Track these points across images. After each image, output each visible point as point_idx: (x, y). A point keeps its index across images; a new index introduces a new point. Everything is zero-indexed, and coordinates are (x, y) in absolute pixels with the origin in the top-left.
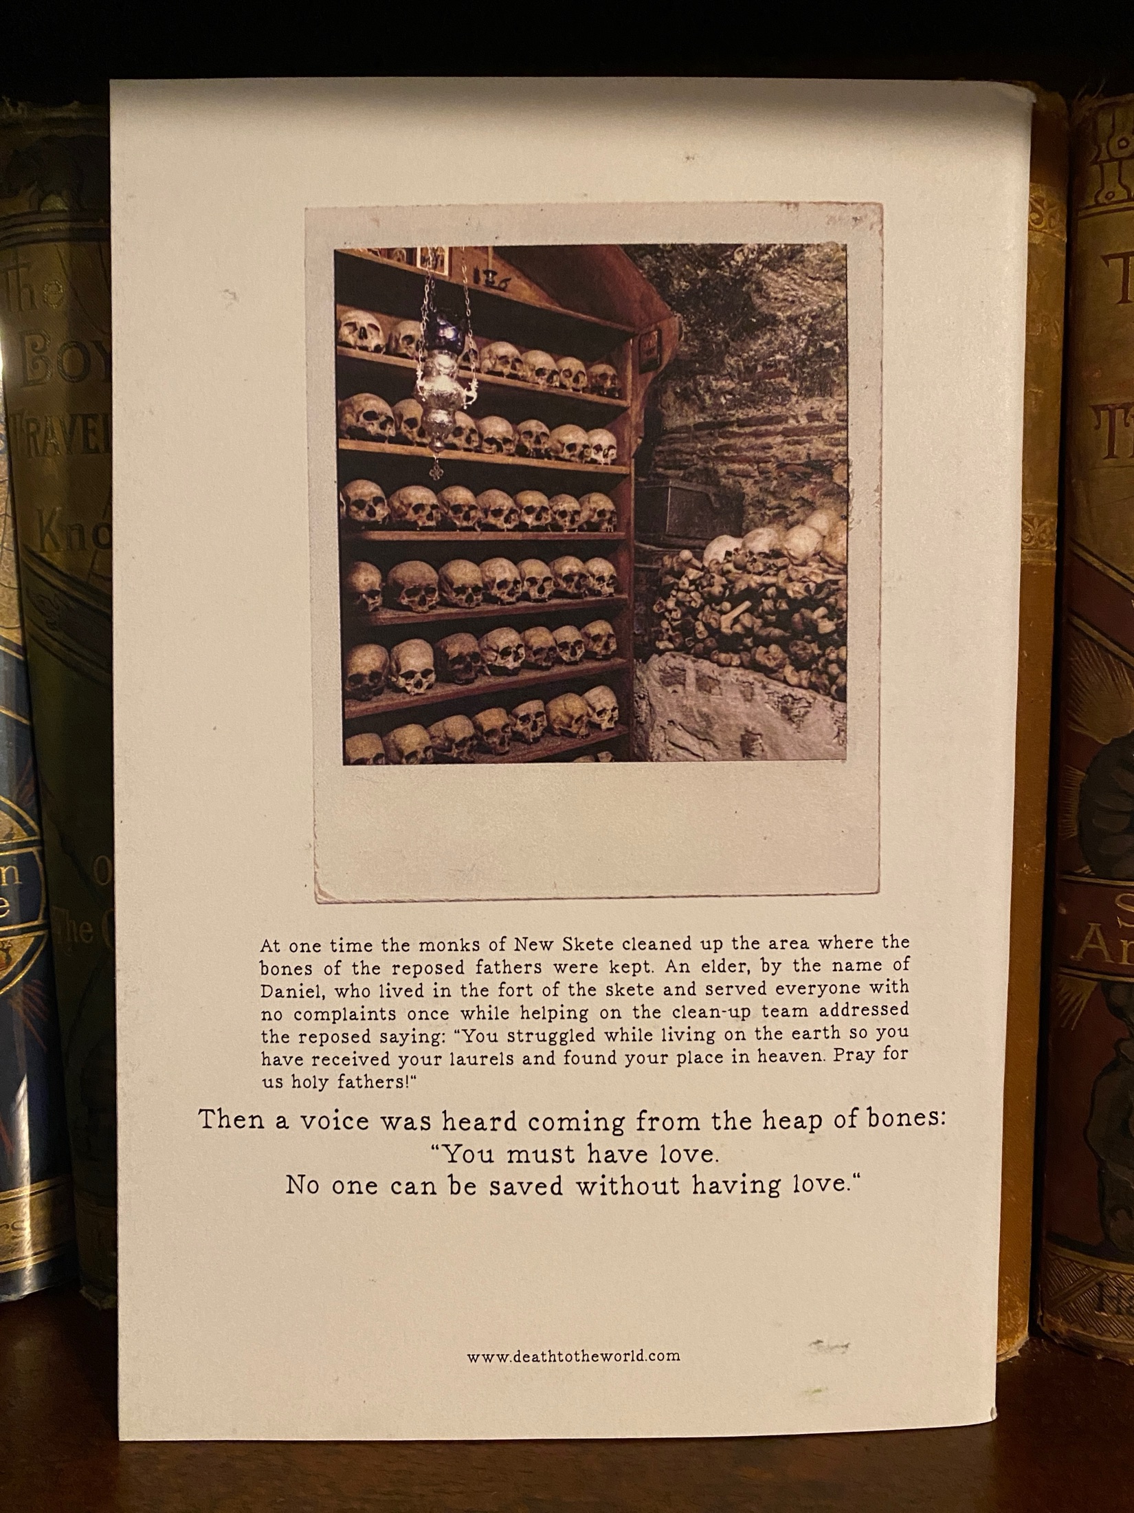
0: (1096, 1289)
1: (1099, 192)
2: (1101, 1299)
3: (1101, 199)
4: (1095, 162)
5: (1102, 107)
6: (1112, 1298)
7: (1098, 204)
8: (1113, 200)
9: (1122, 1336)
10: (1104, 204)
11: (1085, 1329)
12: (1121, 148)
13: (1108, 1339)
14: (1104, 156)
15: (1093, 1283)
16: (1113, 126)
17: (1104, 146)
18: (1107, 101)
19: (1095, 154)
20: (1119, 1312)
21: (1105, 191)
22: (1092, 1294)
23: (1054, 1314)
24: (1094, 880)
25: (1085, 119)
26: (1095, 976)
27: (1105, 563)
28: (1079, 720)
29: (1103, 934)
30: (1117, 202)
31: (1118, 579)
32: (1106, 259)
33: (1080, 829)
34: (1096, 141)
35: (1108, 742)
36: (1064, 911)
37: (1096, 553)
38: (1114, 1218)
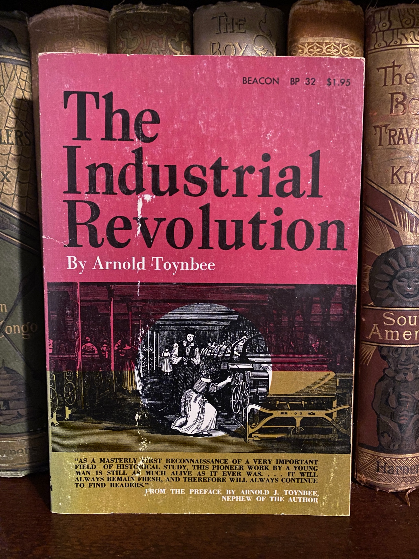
0: (376, 464)
1: (375, 44)
2: (378, 467)
3: (376, 46)
4: (373, 32)
5: (376, 11)
6: (382, 467)
7: (375, 49)
8: (381, 46)
9: (387, 481)
10: (377, 48)
11: (372, 479)
12: (383, 26)
13: (381, 482)
14: (377, 30)
15: (375, 462)
16: (381, 19)
17: (377, 26)
18: (378, 9)
19: (374, 29)
20: (385, 472)
21: (378, 43)
22: (374, 466)
23: (361, 474)
24: (375, 308)
25: (370, 16)
26: (376, 344)
27: (378, 186)
28: (369, 246)
29: (379, 328)
30: (383, 47)
31: (384, 192)
32: (378, 69)
33: (370, 288)
34: (374, 24)
35: (380, 254)
36: (364, 320)
37: (375, 182)
38: (384, 437)
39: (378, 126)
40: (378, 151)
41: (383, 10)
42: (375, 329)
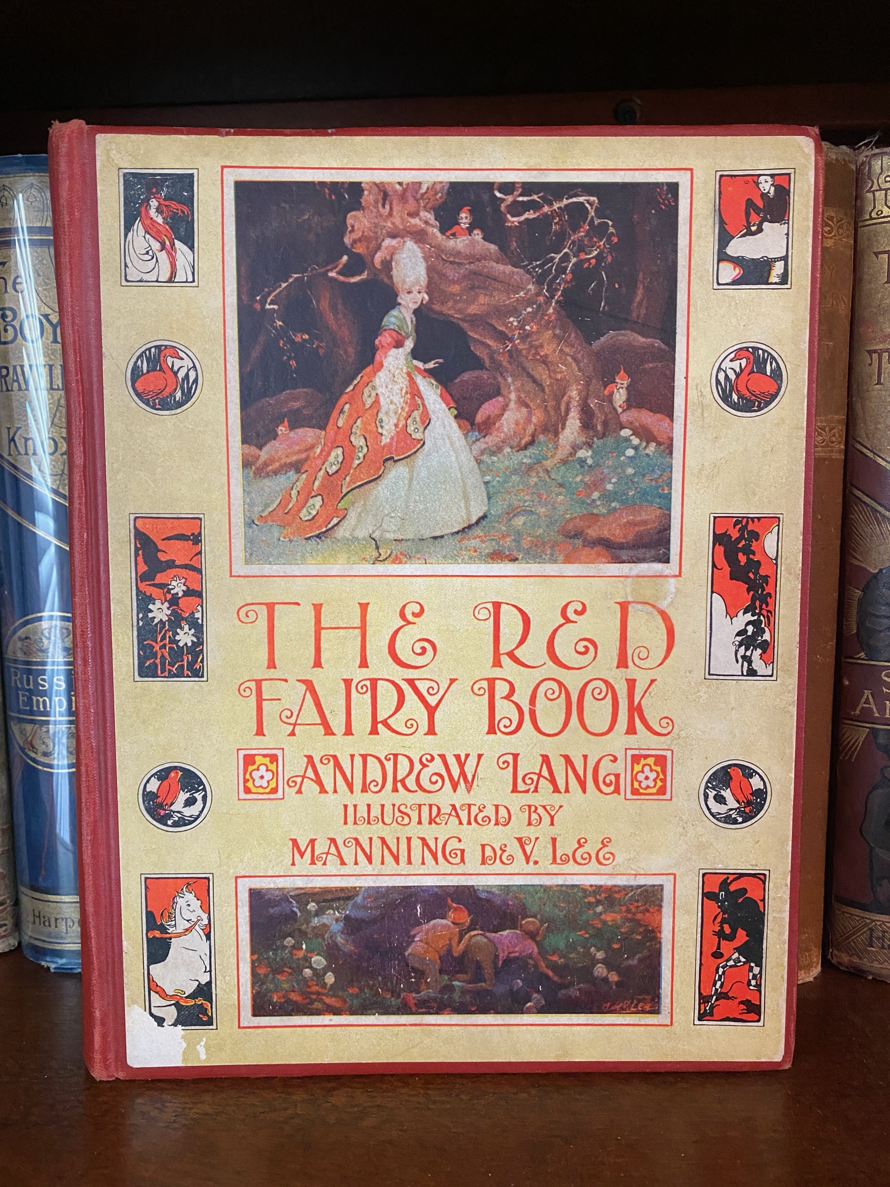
0: (868, 933)
1: (872, 210)
2: (871, 939)
3: (874, 215)
4: (869, 191)
5: (874, 155)
6: (878, 938)
7: (872, 219)
8: (883, 215)
10: (876, 218)
11: (861, 959)
12: (886, 182)
13: (876, 965)
14: (875, 187)
15: (866, 929)
16: (882, 167)
17: (875, 181)
18: (877, 151)
19: (869, 185)
20: (883, 947)
21: (876, 210)
22: (864, 937)
23: (839, 950)
24: (867, 662)
25: (863, 163)
26: (868, 725)
27: (874, 453)
28: (858, 557)
29: (873, 697)
30: (884, 217)
31: (883, 463)
32: (877, 254)
33: (858, 629)
34: (870, 178)
35: (877, 571)
36: (847, 683)
37: (869, 446)
38: (880, 885)
39: (875, 351)
40: (875, 393)
41: (886, 153)
42: (867, 699)
